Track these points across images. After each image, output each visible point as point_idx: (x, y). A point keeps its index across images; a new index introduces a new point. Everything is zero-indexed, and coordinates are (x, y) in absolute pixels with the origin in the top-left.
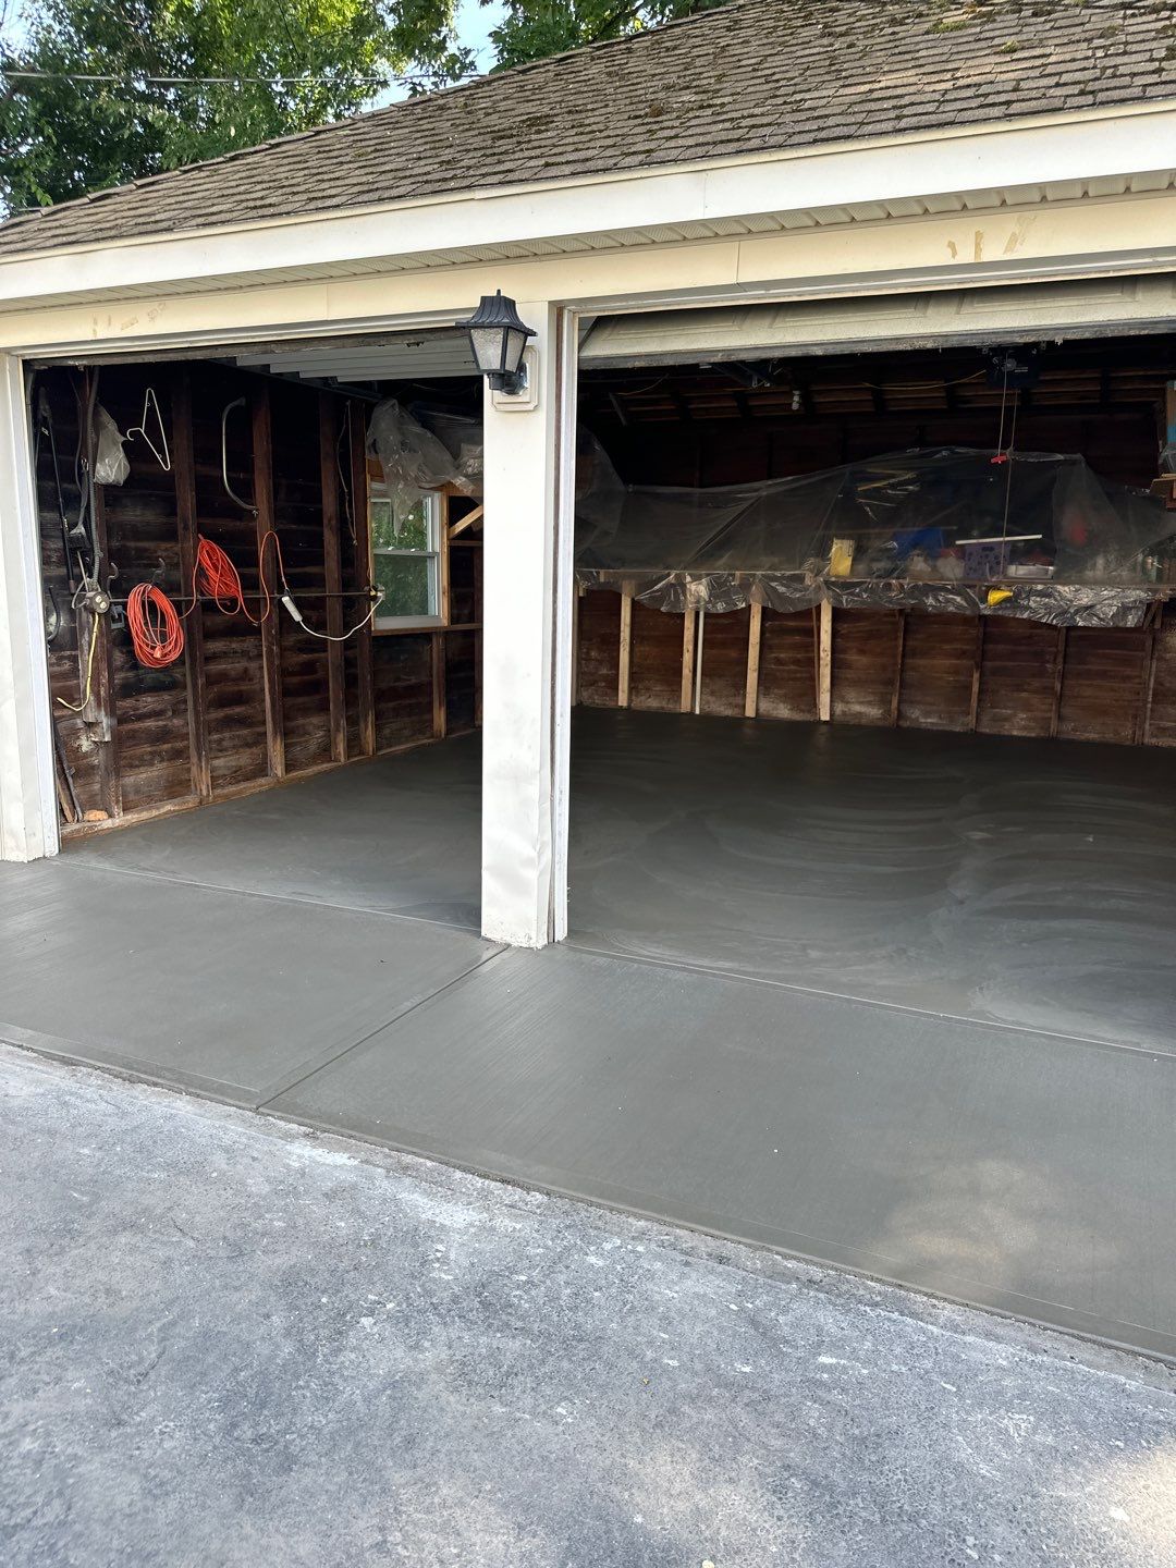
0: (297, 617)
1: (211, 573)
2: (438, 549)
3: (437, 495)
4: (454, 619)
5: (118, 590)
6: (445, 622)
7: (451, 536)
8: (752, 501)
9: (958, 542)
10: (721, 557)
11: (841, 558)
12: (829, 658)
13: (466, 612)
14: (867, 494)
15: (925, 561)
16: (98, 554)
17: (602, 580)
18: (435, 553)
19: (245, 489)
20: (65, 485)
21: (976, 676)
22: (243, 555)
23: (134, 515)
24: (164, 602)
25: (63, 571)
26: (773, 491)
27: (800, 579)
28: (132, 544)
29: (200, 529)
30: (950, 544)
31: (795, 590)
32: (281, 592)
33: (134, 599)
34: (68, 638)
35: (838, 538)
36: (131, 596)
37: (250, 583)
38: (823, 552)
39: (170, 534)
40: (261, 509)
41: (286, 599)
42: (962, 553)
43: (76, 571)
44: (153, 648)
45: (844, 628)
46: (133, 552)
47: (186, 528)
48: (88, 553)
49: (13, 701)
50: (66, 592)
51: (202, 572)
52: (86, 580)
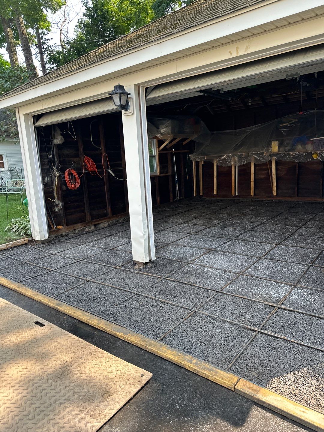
0: (113, 175)
1: (88, 165)
2: (156, 154)
3: (155, 140)
4: (161, 173)
5: (62, 170)
6: (158, 174)
7: (159, 150)
8: (250, 132)
9: (311, 139)
10: (239, 149)
11: (275, 147)
12: (275, 177)
13: (166, 170)
14: (282, 127)
15: (301, 146)
16: (56, 162)
17: (206, 159)
18: (155, 155)
19: (98, 143)
20: (48, 145)
21: (321, 179)
22: (97, 159)
23: (67, 151)
24: (75, 173)
25: (48, 167)
26: (256, 128)
27: (262, 154)
28: (67, 159)
29: (85, 154)
30: (309, 140)
31: (261, 157)
32: (108, 169)
33: (66, 173)
34: (50, 183)
35: (273, 141)
36: (66, 172)
37: (99, 167)
38: (269, 145)
39: (77, 156)
40: (102, 148)
41: (109, 170)
42: (313, 142)
43: (52, 166)
44: (72, 185)
45: (280, 167)
46: (67, 161)
47: (81, 154)
48: (54, 161)
49: (34, 199)
50: (49, 172)
51: (85, 165)
52: (54, 169)
